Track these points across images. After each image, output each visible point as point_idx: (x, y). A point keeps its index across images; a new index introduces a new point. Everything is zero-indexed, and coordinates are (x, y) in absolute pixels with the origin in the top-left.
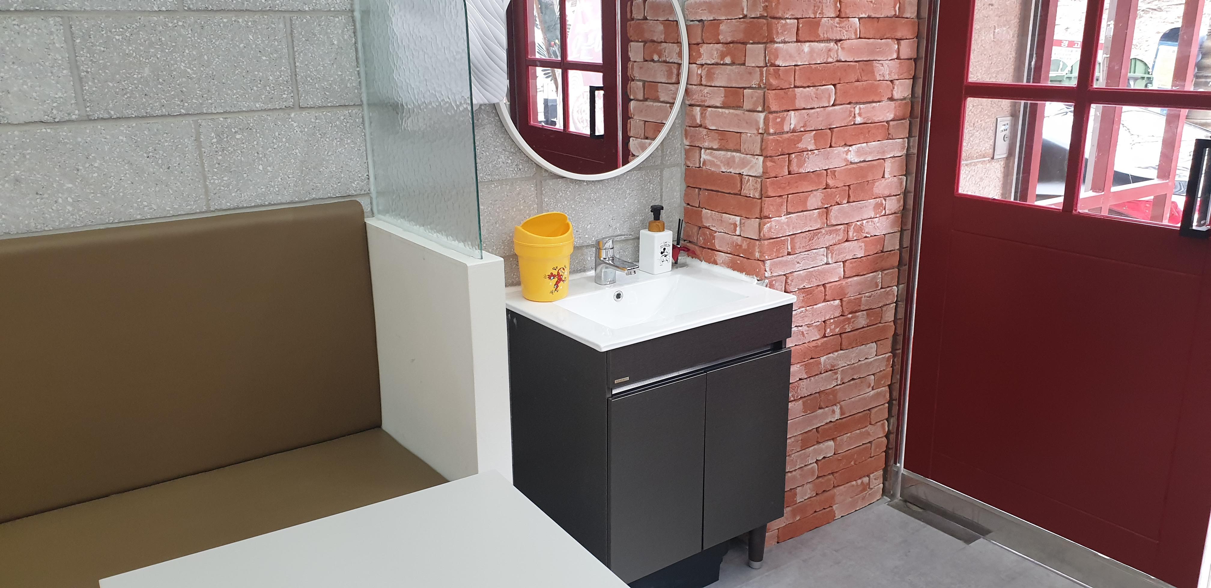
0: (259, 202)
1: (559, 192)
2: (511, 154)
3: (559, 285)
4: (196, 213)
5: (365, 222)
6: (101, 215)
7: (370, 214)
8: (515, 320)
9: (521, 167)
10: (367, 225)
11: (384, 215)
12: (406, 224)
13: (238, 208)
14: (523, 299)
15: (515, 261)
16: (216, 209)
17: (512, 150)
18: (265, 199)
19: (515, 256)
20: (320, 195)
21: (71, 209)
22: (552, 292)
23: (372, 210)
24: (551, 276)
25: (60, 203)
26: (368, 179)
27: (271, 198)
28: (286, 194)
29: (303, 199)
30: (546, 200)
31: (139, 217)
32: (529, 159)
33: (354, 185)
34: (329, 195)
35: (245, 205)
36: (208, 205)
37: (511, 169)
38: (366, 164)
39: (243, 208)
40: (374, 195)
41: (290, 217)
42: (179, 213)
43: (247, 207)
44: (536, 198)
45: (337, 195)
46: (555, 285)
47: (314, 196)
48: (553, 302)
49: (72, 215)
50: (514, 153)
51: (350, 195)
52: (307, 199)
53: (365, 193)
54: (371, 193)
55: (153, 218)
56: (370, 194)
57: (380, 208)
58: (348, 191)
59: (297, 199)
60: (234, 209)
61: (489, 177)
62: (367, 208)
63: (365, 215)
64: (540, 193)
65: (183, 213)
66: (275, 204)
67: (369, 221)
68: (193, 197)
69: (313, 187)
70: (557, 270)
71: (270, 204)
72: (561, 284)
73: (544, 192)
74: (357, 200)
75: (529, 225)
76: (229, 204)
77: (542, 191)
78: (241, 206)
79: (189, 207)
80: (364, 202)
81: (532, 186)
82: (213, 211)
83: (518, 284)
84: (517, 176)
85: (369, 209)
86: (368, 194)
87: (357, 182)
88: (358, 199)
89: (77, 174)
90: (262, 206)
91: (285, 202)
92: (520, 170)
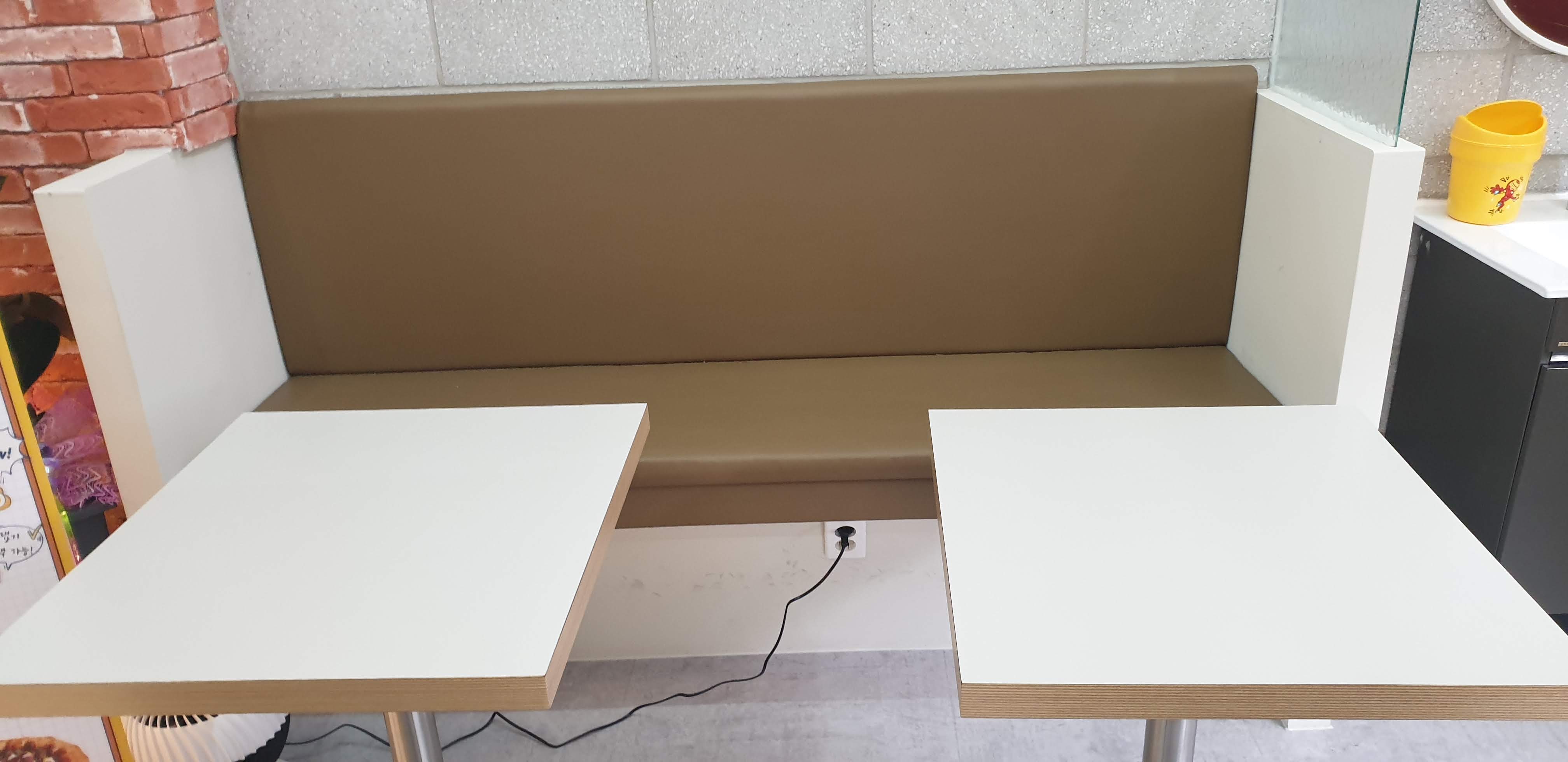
0: (1140, 58)
1: (1539, 73)
2: (1477, 16)
3: (1505, 203)
4: (1071, 66)
5: (1257, 94)
6: (978, 60)
7: (1265, 84)
8: (1428, 245)
9: (1487, 34)
10: (1259, 97)
11: (1283, 87)
12: (1308, 99)
13: (1116, 64)
14: (1449, 218)
15: (1447, 164)
16: (1092, 63)
17: (1480, 10)
18: (1146, 55)
19: (1449, 158)
20: (1211, 55)
21: (952, 52)
22: (1492, 212)
23: (1268, 79)
24: (1497, 189)
25: (945, 45)
26: (1272, 40)
27: (1154, 56)
28: (1171, 52)
29: (1189, 59)
30: (1515, 84)
31: (1013, 66)
32: (1503, 25)
33: (1253, 47)
34: (1220, 56)
35: (1123, 62)
36: (1084, 58)
37: (1471, 37)
38: (1273, 21)
39: (1121, 64)
40: (1274, 60)
41: (1171, 79)
42: (1053, 65)
43: (1125, 64)
44: (1500, 79)
45: (1230, 58)
46: (1498, 203)
47: (1202, 56)
48: (1491, 227)
49: (953, 58)
50: (1482, 15)
51: (1244, 59)
52: (1193, 60)
53: (1265, 56)
54: (1271, 58)
55: (1026, 68)
56: (1270, 60)
57: (1279, 77)
58: (1244, 54)
59: (1182, 59)
60: (1111, 64)
61: (1435, 47)
62: (1262, 77)
63: (1259, 84)
64: (1508, 74)
65: (1057, 64)
66: (1156, 63)
67: (1261, 92)
68: (1070, 48)
69: (1203, 46)
70: (1508, 182)
71: (1151, 63)
72: (1509, 203)
73: (1515, 72)
74: (1253, 66)
75: (1479, 116)
76: (1106, 59)
77: (1512, 71)
78: (1118, 61)
79: (1064, 59)
80: (1261, 69)
81: (1499, 62)
82: (1088, 65)
83: (1445, 196)
84: (1479, 47)
85: (1265, 78)
86: (1269, 59)
87: (1257, 42)
88: (1253, 64)
89: (964, 14)
90: (1141, 63)
91: (1168, 61)
92: (1485, 38)
